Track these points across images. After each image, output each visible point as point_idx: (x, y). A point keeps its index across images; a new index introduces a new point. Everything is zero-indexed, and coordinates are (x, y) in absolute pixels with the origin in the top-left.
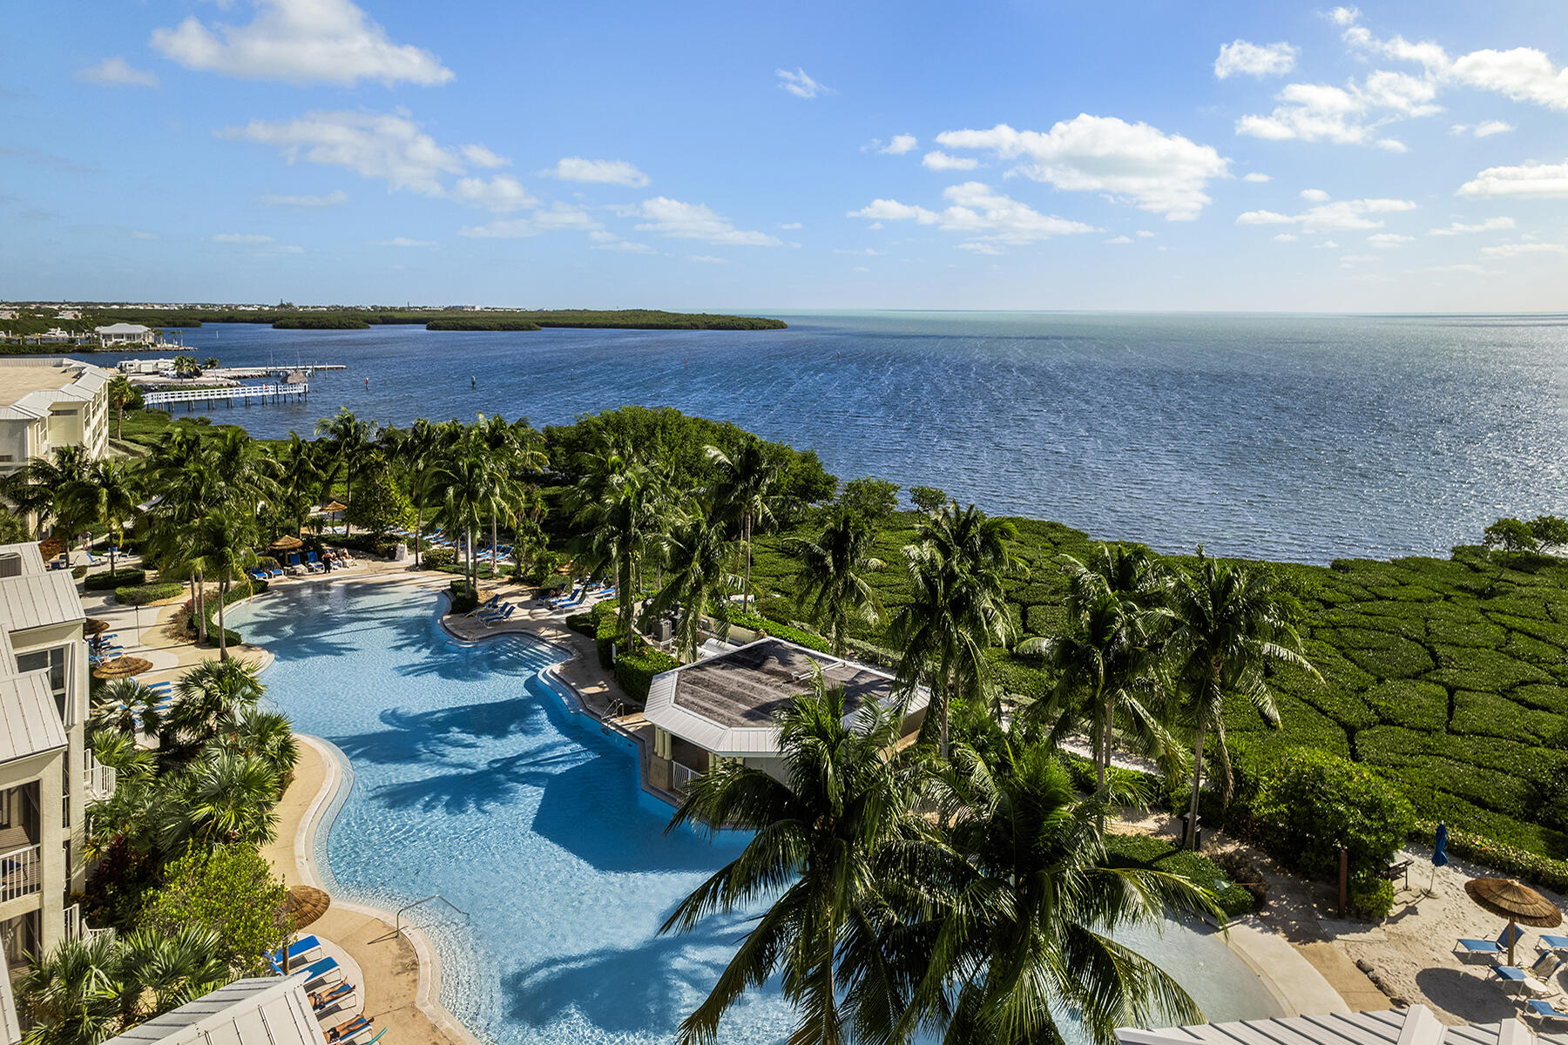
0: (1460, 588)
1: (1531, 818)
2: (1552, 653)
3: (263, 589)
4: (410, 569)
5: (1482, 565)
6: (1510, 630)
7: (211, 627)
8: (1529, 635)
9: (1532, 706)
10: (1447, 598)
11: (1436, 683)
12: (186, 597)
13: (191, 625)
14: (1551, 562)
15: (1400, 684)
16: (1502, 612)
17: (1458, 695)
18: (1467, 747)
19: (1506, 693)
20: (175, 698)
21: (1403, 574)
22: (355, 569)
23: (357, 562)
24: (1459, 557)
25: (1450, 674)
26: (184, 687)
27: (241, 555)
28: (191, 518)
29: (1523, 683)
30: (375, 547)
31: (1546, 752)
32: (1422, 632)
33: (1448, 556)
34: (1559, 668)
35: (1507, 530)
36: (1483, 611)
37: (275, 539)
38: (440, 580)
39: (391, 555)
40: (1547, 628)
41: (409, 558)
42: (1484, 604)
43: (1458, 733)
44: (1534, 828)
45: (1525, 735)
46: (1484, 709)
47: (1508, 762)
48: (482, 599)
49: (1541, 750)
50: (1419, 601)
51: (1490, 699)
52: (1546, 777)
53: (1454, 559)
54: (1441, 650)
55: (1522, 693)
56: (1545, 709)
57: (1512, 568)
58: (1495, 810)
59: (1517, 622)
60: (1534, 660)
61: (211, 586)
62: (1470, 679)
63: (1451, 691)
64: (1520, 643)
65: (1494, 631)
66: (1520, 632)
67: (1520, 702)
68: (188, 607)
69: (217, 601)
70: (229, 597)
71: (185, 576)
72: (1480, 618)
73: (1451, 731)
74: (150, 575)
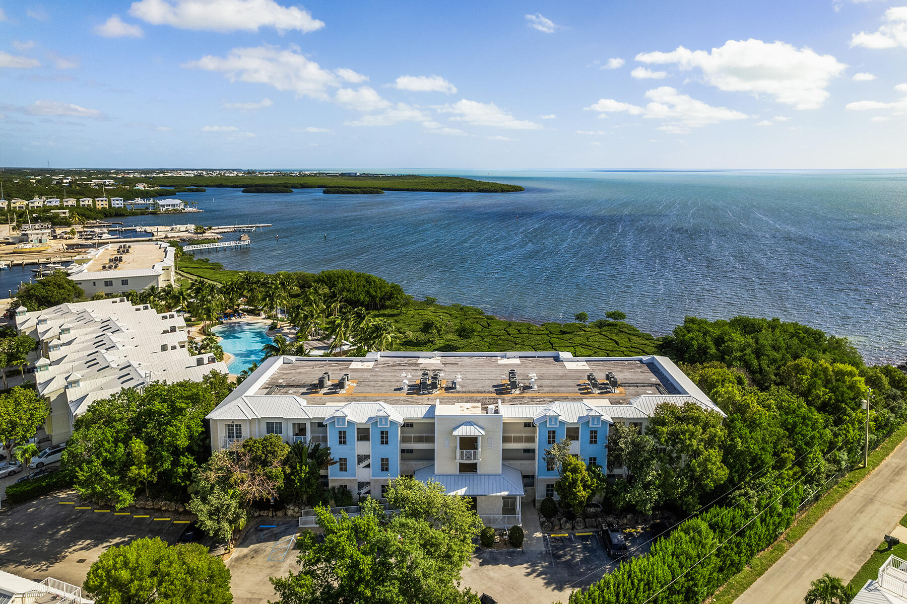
3: (222, 323)
4: (263, 319)
7: (208, 332)
12: (202, 325)
13: (204, 331)
20: (201, 343)
22: (249, 318)
23: (249, 317)
26: (203, 342)
27: (215, 315)
28: (203, 305)
30: (254, 312)
37: (226, 309)
38: (270, 322)
39: (259, 315)
41: (263, 316)
48: (278, 327)
61: (208, 322)
68: (203, 327)
69: (209, 326)
70: (213, 325)
71: (202, 320)
74: (193, 319)
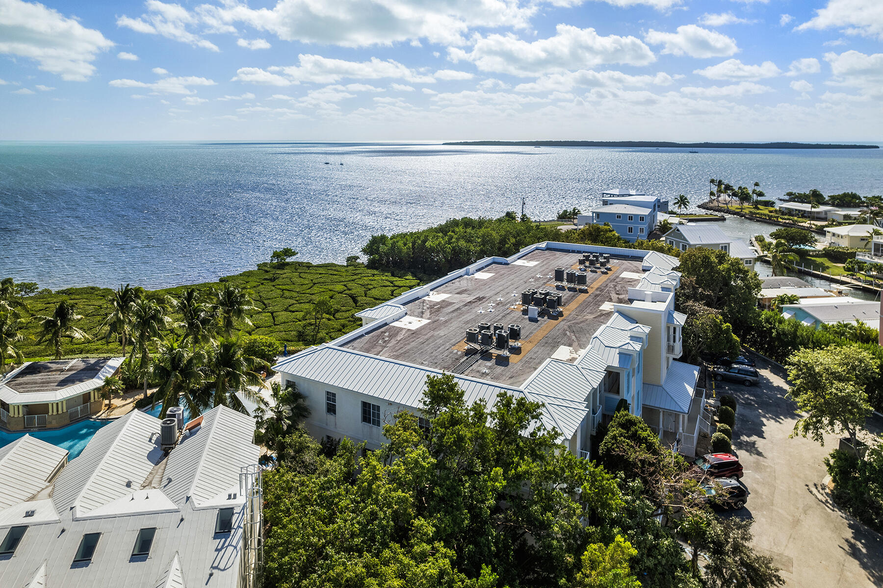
0: (265, 279)
1: (300, 341)
2: (295, 294)
5: (268, 269)
6: (283, 290)
8: (288, 290)
9: (293, 312)
10: (262, 284)
11: (267, 312)
14: (288, 264)
15: (257, 316)
16: (279, 285)
17: (274, 314)
18: (281, 327)
19: (286, 310)
21: (245, 278)
24: (260, 268)
25: (270, 309)
29: (290, 306)
31: (300, 323)
32: (259, 298)
33: (256, 268)
34: (297, 299)
35: (276, 255)
36: (274, 286)
40: (293, 286)
42: (273, 284)
43: (278, 325)
44: (301, 342)
45: (294, 320)
46: (282, 316)
47: (292, 329)
49: (299, 322)
50: (254, 287)
51: (283, 313)
52: (301, 329)
53: (259, 269)
54: (266, 302)
55: (290, 308)
56: (297, 311)
57: (278, 269)
58: (292, 341)
59: (284, 287)
60: (291, 298)
62: (276, 308)
63: (272, 313)
64: (287, 293)
65: (279, 291)
66: (286, 290)
67: (290, 311)
72: (274, 288)
73: (275, 325)
